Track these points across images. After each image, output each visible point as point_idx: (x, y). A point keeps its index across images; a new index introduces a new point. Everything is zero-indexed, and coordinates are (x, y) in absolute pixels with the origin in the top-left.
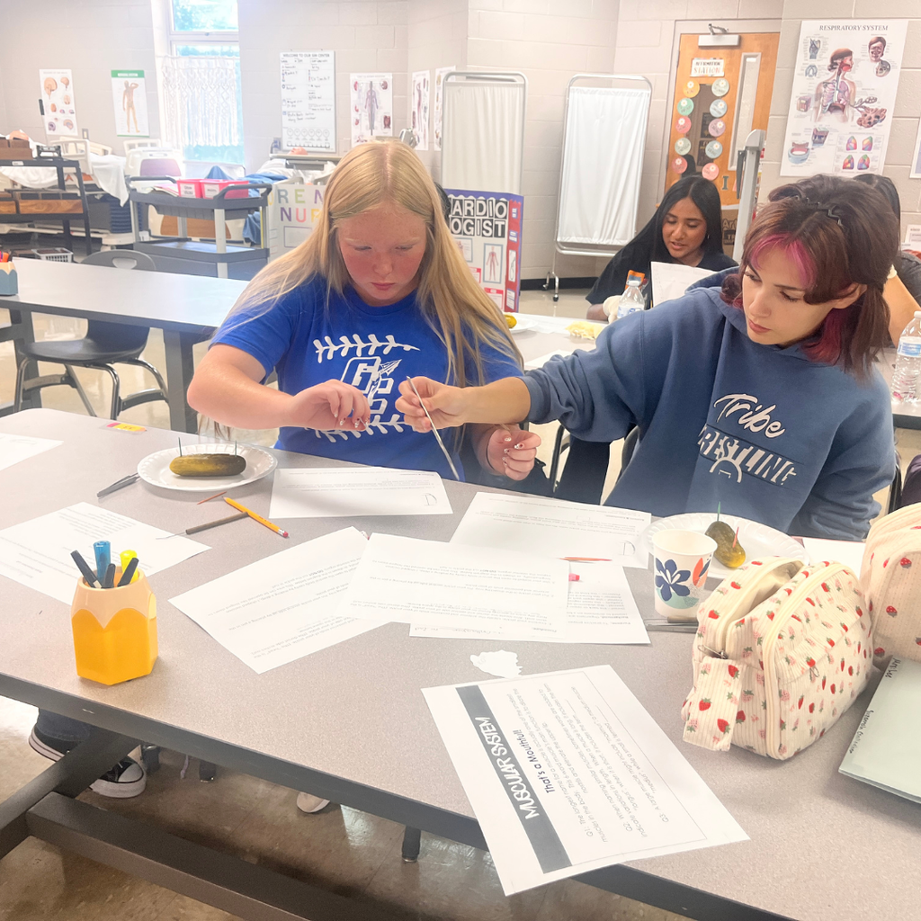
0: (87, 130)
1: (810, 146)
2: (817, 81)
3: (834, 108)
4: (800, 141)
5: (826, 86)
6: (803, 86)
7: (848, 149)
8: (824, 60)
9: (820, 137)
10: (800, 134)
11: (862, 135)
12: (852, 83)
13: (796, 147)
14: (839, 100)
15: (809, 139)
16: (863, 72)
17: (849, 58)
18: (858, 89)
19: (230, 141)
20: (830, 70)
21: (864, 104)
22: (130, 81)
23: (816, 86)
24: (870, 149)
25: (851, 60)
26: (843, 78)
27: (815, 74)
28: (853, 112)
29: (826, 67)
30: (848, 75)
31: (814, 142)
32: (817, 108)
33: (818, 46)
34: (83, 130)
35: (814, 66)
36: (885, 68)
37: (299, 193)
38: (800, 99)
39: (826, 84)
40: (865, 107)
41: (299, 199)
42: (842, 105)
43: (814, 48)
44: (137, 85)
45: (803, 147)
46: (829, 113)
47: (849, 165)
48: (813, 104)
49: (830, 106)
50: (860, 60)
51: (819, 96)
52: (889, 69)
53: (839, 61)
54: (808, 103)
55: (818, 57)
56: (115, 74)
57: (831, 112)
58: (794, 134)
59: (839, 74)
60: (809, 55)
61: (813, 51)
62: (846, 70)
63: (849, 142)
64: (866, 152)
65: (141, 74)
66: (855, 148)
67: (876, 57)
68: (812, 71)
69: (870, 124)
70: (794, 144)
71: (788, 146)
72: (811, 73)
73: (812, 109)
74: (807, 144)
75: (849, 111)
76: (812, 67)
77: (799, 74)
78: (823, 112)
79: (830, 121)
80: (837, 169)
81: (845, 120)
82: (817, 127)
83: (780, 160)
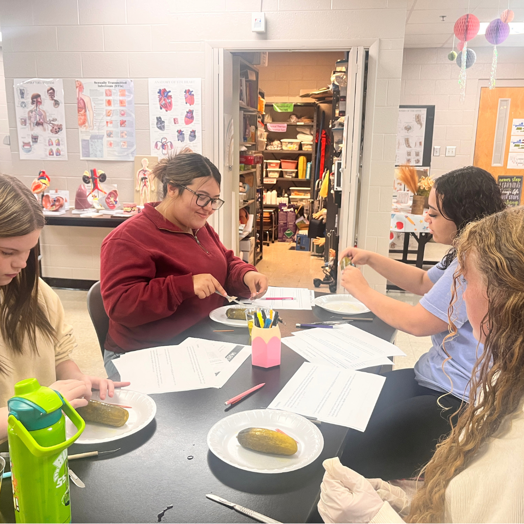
1: (31, 144)
3: (38, 124)
4: (26, 141)
5: (32, 113)
6: (21, 113)
7: (49, 145)
9: (35, 139)
10: (25, 138)
11: (54, 138)
12: (44, 111)
13: (25, 144)
14: (40, 120)
15: (30, 140)
16: (47, 104)
17: (39, 98)
18: (47, 114)
20: (32, 104)
21: (52, 122)
23: (27, 112)
24: (59, 145)
25: (41, 99)
26: (39, 108)
27: (25, 106)
28: (48, 126)
30: (41, 107)
31: (33, 142)
32: (30, 124)
33: (23, 92)
36: (57, 103)
38: (21, 119)
39: (31, 111)
40: (52, 124)
42: (41, 122)
45: (28, 144)
47: (51, 154)
48: (28, 121)
49: (36, 123)
51: (30, 118)
52: (59, 104)
53: (35, 100)
54: (25, 121)
55: (25, 98)
57: (37, 126)
58: (22, 138)
59: (37, 107)
60: (20, 96)
61: (22, 94)
62: (39, 105)
63: (49, 142)
64: (58, 147)
66: (52, 145)
67: (52, 98)
68: (23, 105)
69: (57, 132)
70: (23, 143)
71: (21, 144)
72: (23, 106)
74: (30, 143)
75: (45, 125)
76: (23, 102)
77: (17, 107)
78: (33, 126)
79: (38, 130)
80: (46, 156)
81: (45, 130)
82: (32, 133)
83: (19, 151)
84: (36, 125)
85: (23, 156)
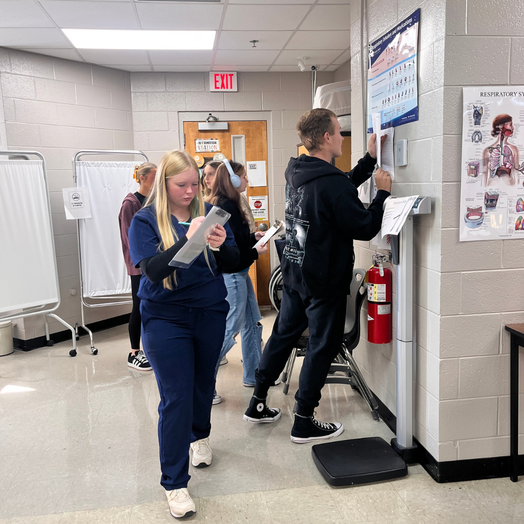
1: (484, 210)
2: (483, 146)
3: (501, 172)
4: (474, 206)
5: (491, 152)
6: (471, 152)
7: (518, 211)
8: (487, 126)
9: (492, 201)
10: (473, 199)
12: (515, 148)
13: (471, 212)
14: (505, 165)
15: (481, 203)
17: (509, 123)
20: (493, 135)
23: (482, 151)
25: (511, 125)
26: (506, 143)
27: (480, 139)
29: (490, 133)
30: (510, 140)
31: (487, 206)
32: (486, 173)
33: (480, 112)
35: (479, 132)
38: (470, 165)
39: (491, 149)
42: (508, 168)
43: (478, 115)
45: (478, 211)
46: (497, 177)
47: (521, 226)
48: (482, 169)
49: (497, 170)
50: (519, 125)
51: (486, 161)
53: (500, 127)
54: (477, 167)
55: (481, 124)
57: (499, 176)
58: (467, 200)
59: (502, 140)
60: (473, 120)
61: (477, 117)
62: (508, 136)
63: (518, 204)
68: (477, 137)
70: (468, 209)
71: (463, 212)
72: (477, 140)
73: (481, 174)
74: (481, 208)
75: (515, 174)
76: (477, 133)
77: (466, 140)
78: (491, 176)
79: (499, 185)
80: (510, 231)
81: (512, 183)
82: (488, 191)
83: (458, 226)
84: (497, 174)
85: (467, 233)
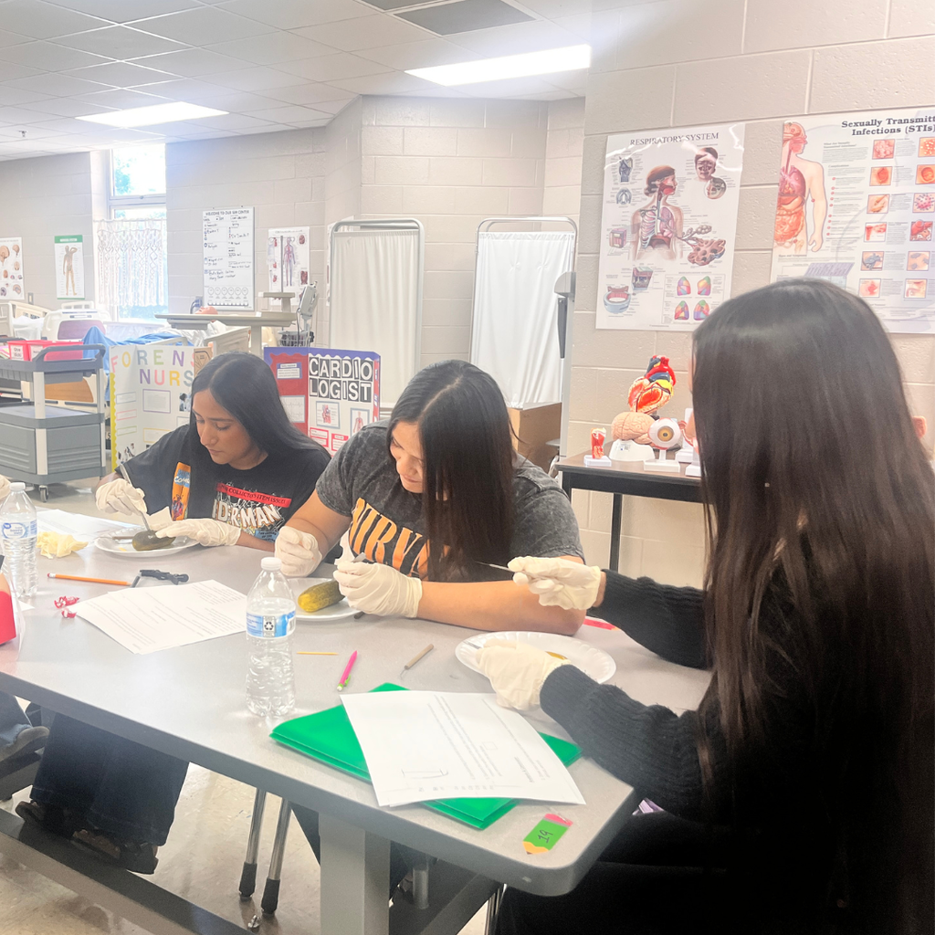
0: (32, 295)
1: (631, 291)
2: (631, 209)
3: (656, 242)
4: (617, 284)
5: (643, 215)
6: (615, 216)
7: (679, 294)
8: (639, 181)
9: (642, 279)
10: (616, 276)
11: (696, 275)
12: (678, 209)
13: (615, 292)
14: (663, 232)
15: (628, 282)
16: (690, 194)
17: (670, 177)
18: (685, 216)
19: (157, 302)
20: (647, 194)
21: (696, 235)
22: (71, 245)
23: (631, 215)
24: (708, 293)
25: (673, 180)
26: (665, 203)
27: (629, 200)
28: (682, 246)
29: (642, 191)
30: (671, 199)
31: (636, 286)
32: (636, 243)
33: (629, 165)
34: (29, 294)
35: (627, 191)
36: (718, 186)
37: (157, 354)
38: (613, 232)
39: (643, 212)
40: (697, 240)
41: (158, 360)
42: (666, 237)
43: (625, 169)
44: (76, 249)
45: (621, 292)
46: (651, 248)
47: (683, 314)
48: (630, 237)
49: (652, 240)
50: (684, 180)
51: (636, 227)
52: (724, 189)
53: (657, 183)
54: (623, 236)
55: (630, 180)
56: (57, 240)
57: (653, 247)
58: (609, 276)
59: (659, 199)
60: (619, 177)
61: (624, 172)
62: (667, 194)
63: (680, 284)
64: (703, 297)
65: (80, 239)
66: (689, 292)
67: (706, 174)
68: (624, 197)
69: (705, 261)
70: (610, 288)
71: (603, 292)
72: (624, 200)
73: (628, 244)
74: (627, 287)
75: (677, 245)
76: (624, 191)
77: (608, 202)
78: (643, 247)
80: (667, 319)
81: (672, 256)
82: (637, 266)
83: (595, 309)
84: (650, 244)
85: (605, 319)
